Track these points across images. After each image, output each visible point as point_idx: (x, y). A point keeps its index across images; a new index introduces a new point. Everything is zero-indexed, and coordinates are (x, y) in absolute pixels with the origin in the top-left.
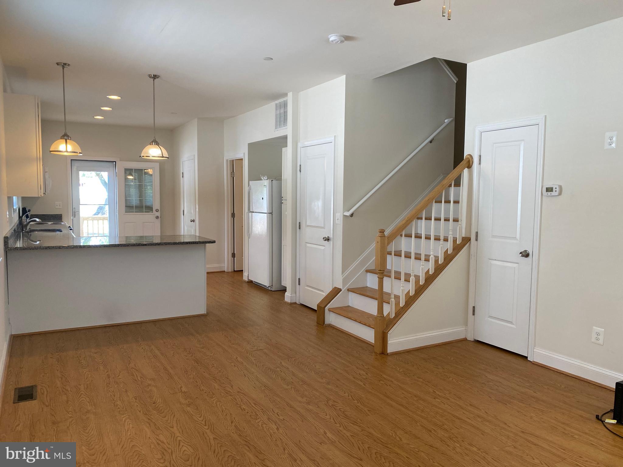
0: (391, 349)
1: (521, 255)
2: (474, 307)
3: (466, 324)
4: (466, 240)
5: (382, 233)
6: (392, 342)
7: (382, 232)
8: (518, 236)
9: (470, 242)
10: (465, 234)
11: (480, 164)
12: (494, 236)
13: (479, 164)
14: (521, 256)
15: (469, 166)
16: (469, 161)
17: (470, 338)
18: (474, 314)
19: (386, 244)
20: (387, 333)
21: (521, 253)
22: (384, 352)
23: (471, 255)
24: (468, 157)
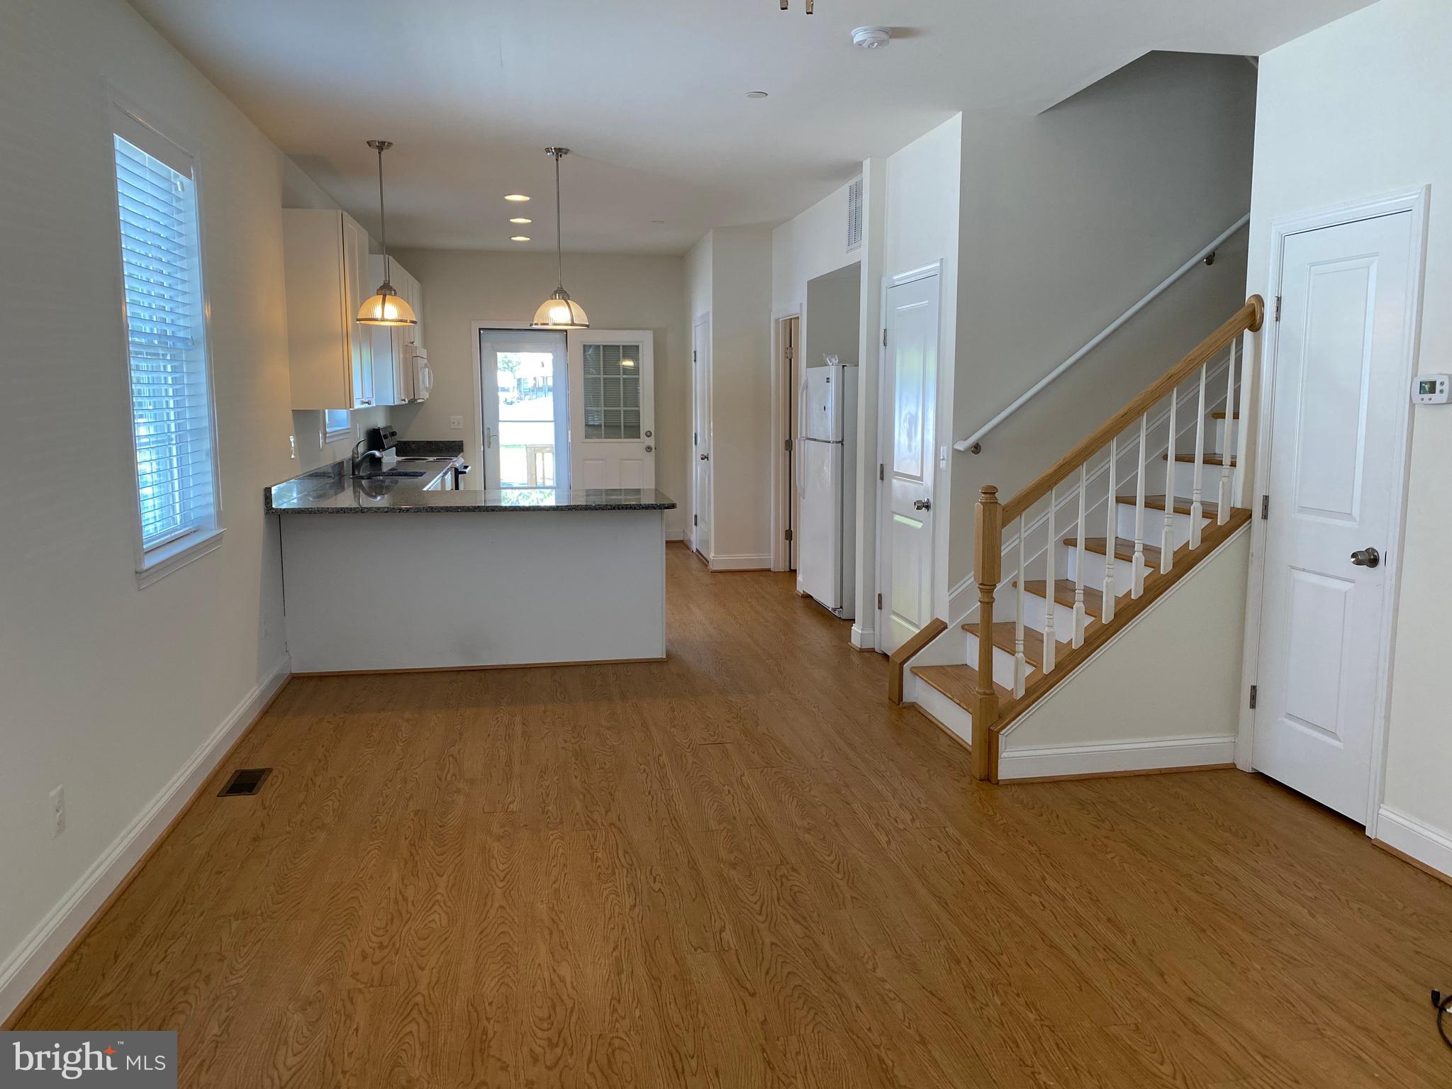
0: (1005, 772)
1: (1353, 560)
2: (1254, 688)
3: (1234, 727)
4: (1242, 517)
5: (988, 496)
6: (1011, 754)
7: (991, 492)
8: (1356, 512)
9: (1251, 522)
10: (1243, 503)
11: (1278, 319)
12: (1303, 509)
13: (1275, 319)
14: (1353, 562)
15: (1255, 326)
16: (1253, 313)
17: (1244, 765)
18: (1253, 706)
19: (999, 522)
20: (998, 732)
21: (1354, 555)
22: (989, 777)
23: (1250, 555)
24: (1253, 301)
